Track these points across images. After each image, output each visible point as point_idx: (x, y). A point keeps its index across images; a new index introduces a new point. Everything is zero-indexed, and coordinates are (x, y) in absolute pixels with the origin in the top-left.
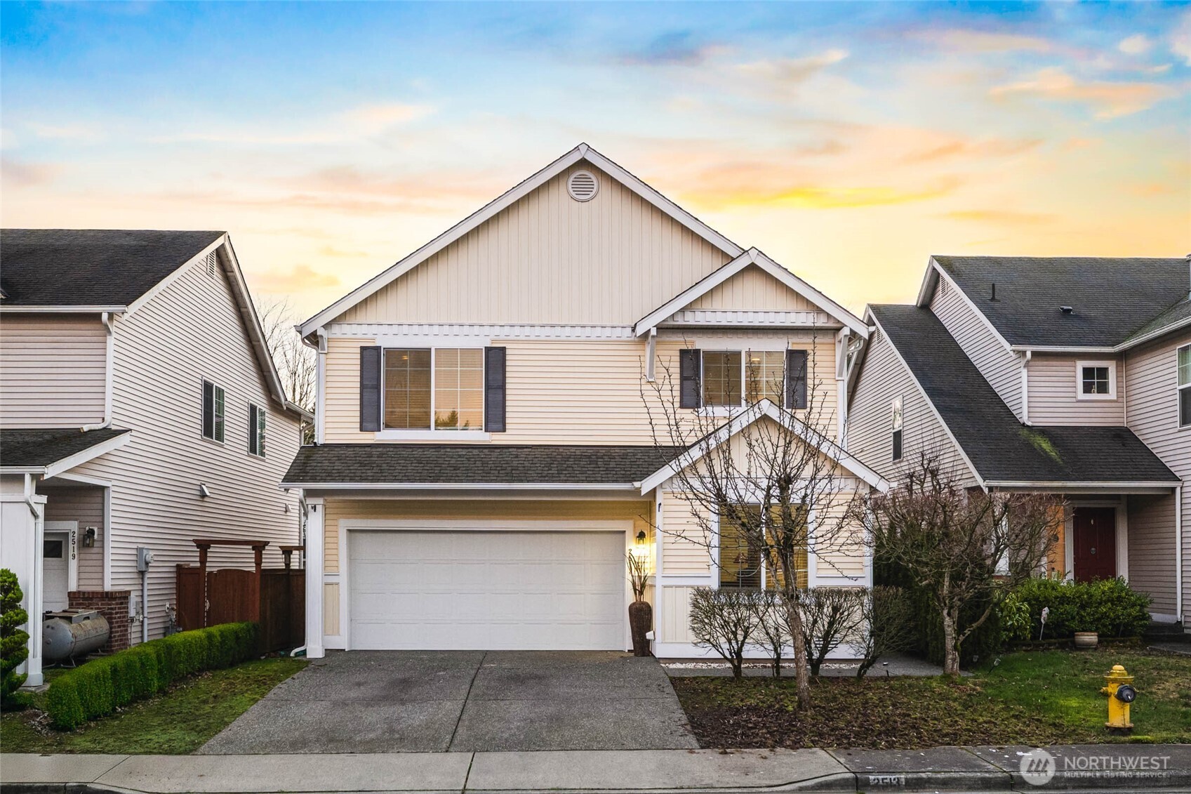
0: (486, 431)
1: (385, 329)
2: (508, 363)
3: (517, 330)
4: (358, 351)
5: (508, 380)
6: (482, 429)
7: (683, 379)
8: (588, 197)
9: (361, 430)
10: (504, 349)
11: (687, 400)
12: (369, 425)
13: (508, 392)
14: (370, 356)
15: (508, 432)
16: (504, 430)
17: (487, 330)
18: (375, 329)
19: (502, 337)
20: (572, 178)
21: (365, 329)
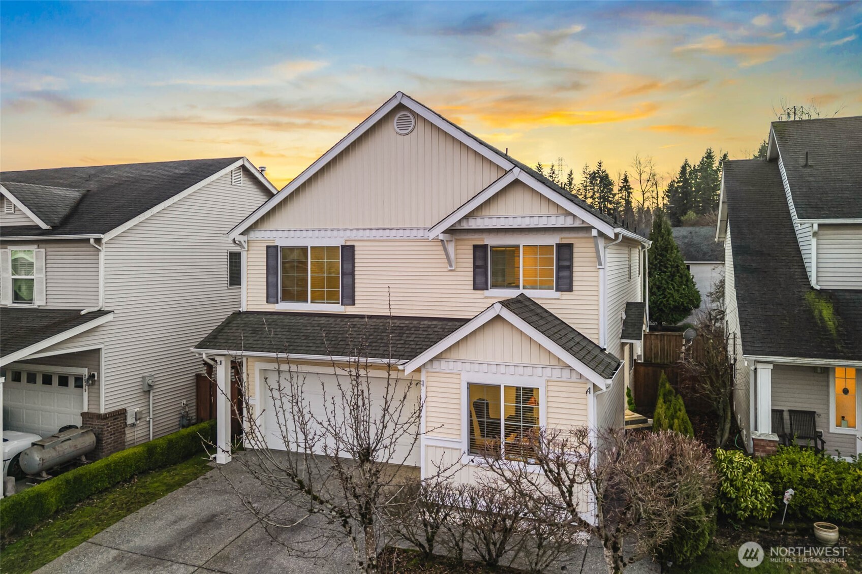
0: (342, 305)
1: (280, 234)
2: (356, 256)
3: (361, 233)
4: (265, 249)
5: (356, 269)
6: (339, 303)
7: (475, 267)
8: (409, 130)
9: (267, 302)
10: (353, 246)
11: (479, 284)
12: (271, 299)
13: (356, 277)
14: (271, 251)
15: (356, 305)
16: (354, 304)
17: (342, 233)
18: (274, 234)
19: (352, 238)
20: (396, 118)
21: (268, 234)
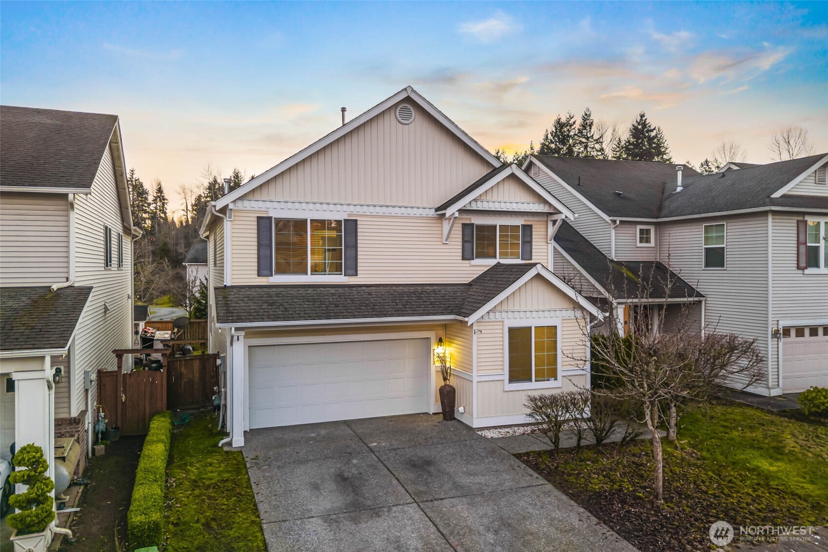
0: (345, 275)
1: (276, 205)
2: (359, 230)
3: (365, 209)
4: (256, 220)
5: (359, 242)
6: (341, 274)
7: (464, 242)
8: (409, 122)
9: (259, 275)
10: (356, 221)
11: (468, 255)
12: (265, 272)
13: (359, 249)
14: (263, 223)
15: (359, 276)
16: (357, 275)
17: (345, 208)
18: (268, 205)
19: (355, 213)
20: (399, 109)
21: (261, 204)
